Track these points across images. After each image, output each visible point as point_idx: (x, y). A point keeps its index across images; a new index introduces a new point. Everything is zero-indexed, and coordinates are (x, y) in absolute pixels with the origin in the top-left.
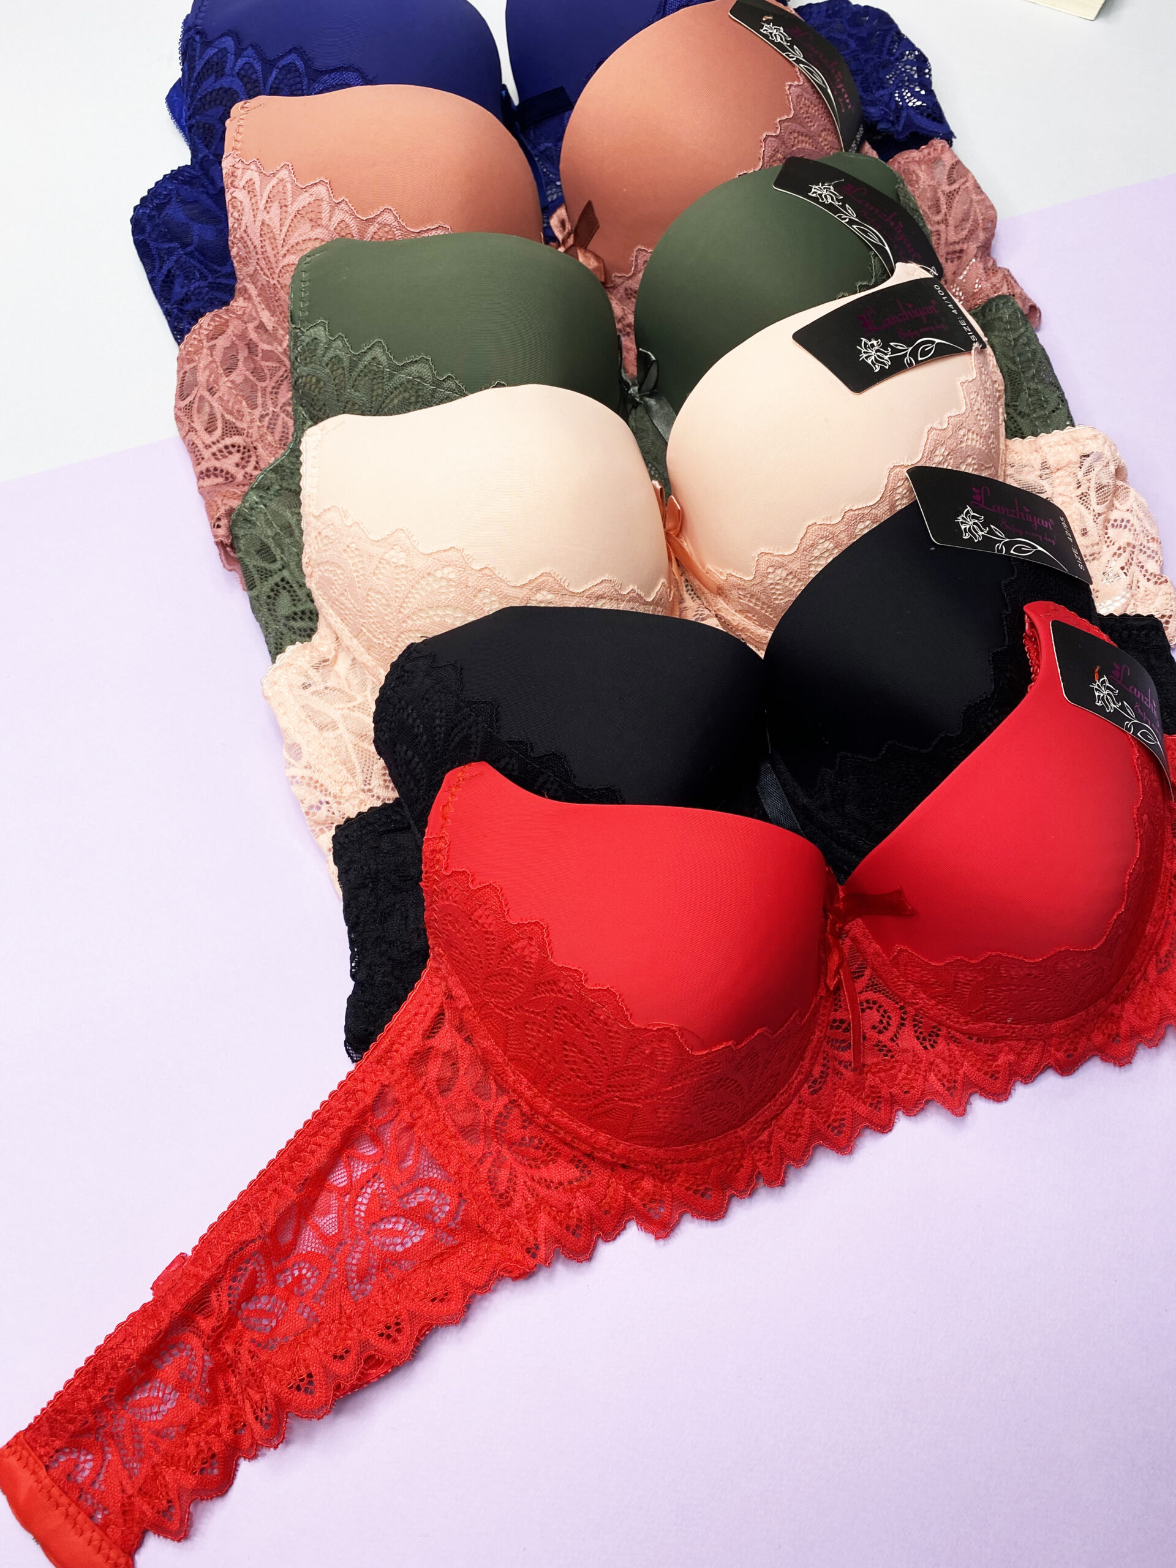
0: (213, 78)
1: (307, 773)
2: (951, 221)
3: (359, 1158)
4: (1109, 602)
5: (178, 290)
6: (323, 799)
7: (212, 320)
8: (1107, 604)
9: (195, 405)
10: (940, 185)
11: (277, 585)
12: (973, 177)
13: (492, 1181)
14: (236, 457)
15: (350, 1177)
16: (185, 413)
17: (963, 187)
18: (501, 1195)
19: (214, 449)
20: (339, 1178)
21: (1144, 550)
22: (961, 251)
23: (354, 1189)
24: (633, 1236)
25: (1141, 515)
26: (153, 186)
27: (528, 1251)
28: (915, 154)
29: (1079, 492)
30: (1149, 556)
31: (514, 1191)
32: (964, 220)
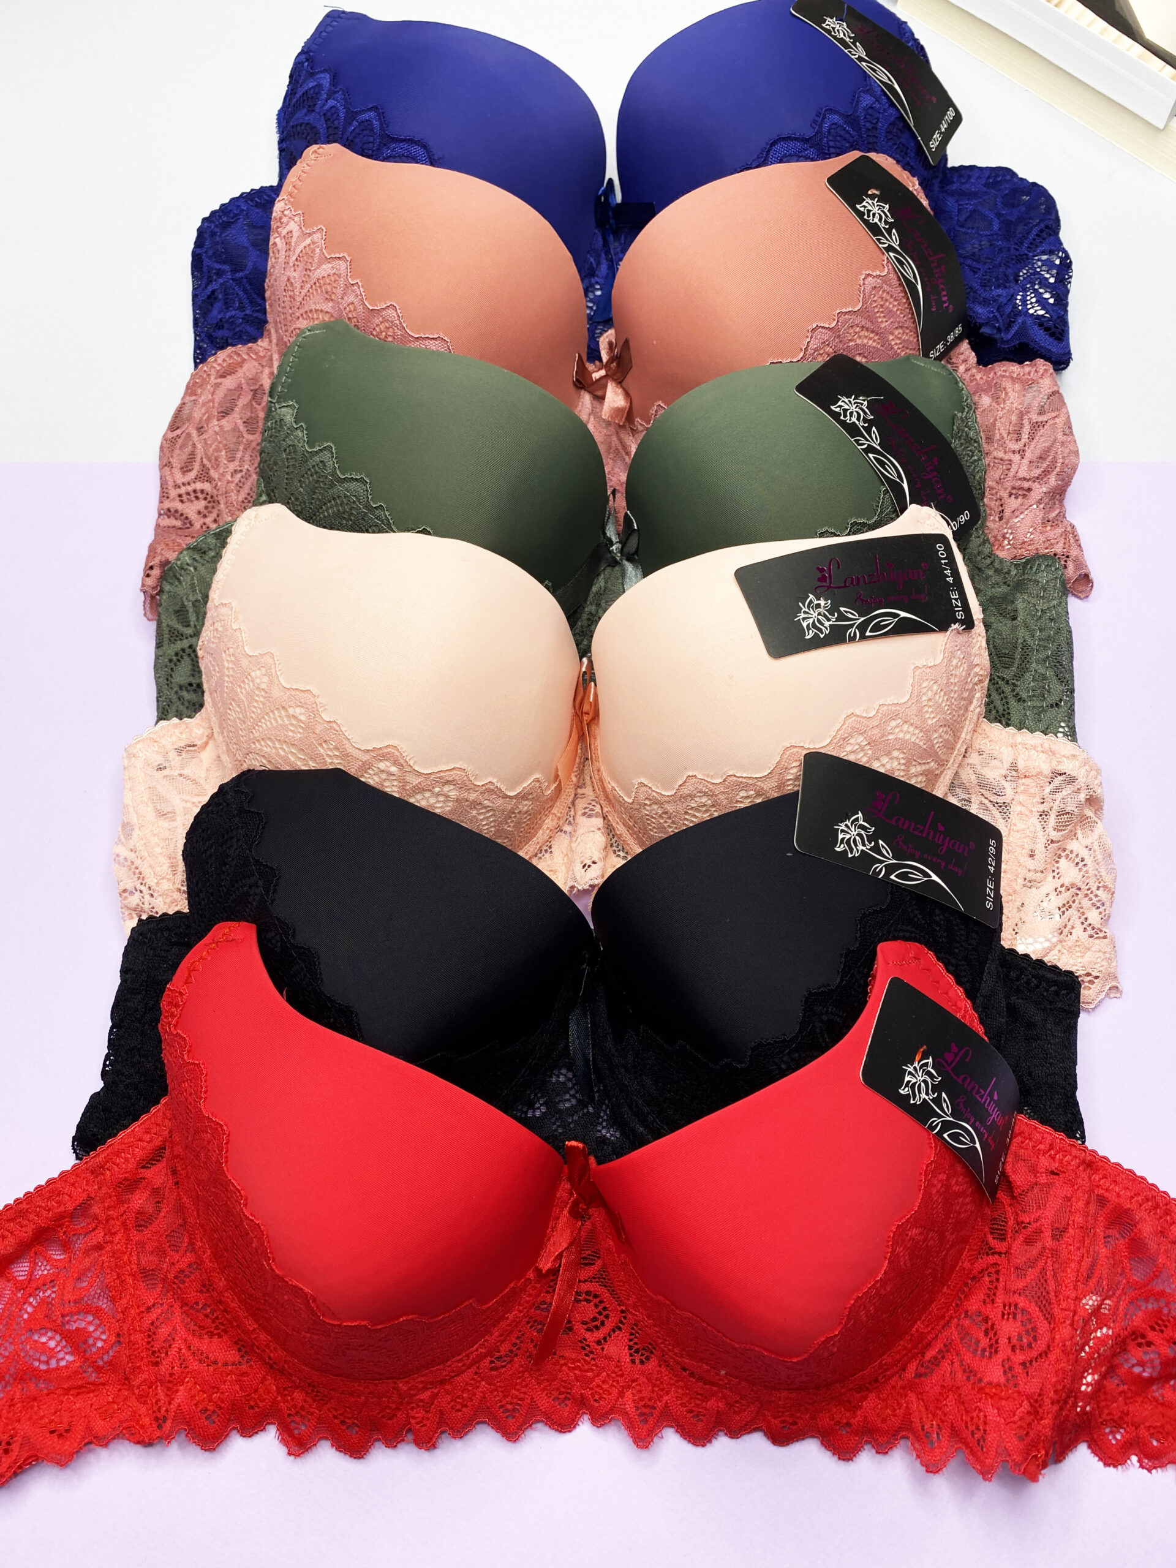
0: (304, 111)
1: (131, 856)
2: (1028, 454)
3: (45, 1258)
4: (1030, 940)
5: (215, 313)
6: (139, 887)
7: (230, 356)
8: (1028, 942)
9: (180, 441)
10: (1028, 412)
11: (183, 650)
12: (1068, 412)
13: (151, 1334)
14: (201, 505)
15: (31, 1273)
16: (169, 445)
17: (1051, 422)
18: (154, 1352)
19: (183, 490)
20: (21, 1270)
21: (1091, 896)
22: (1029, 490)
23: (30, 1286)
24: (269, 1440)
25: (1100, 857)
26: (227, 201)
27: (157, 1419)
28: (1014, 368)
29: (1041, 808)
30: (1094, 905)
31: (166, 1354)
32: (1041, 458)
